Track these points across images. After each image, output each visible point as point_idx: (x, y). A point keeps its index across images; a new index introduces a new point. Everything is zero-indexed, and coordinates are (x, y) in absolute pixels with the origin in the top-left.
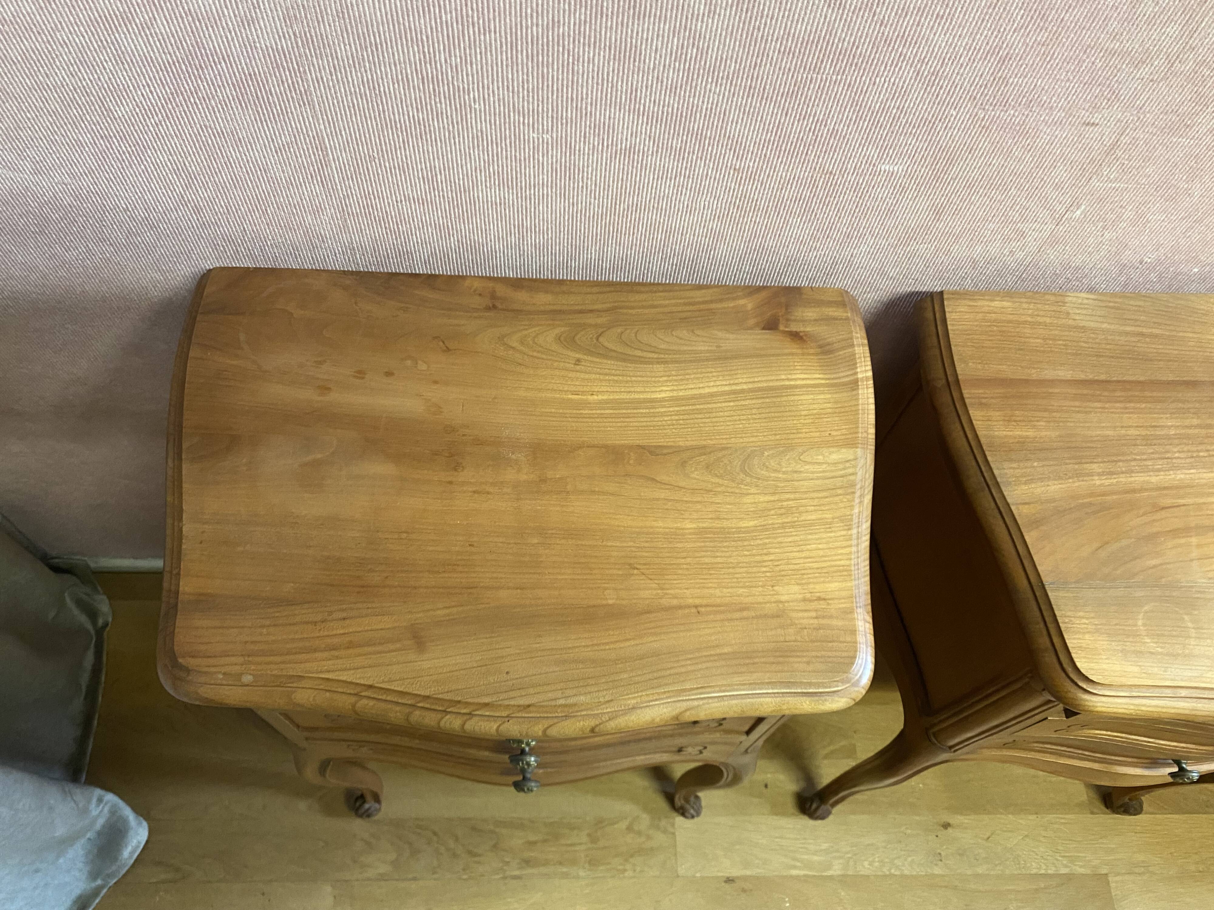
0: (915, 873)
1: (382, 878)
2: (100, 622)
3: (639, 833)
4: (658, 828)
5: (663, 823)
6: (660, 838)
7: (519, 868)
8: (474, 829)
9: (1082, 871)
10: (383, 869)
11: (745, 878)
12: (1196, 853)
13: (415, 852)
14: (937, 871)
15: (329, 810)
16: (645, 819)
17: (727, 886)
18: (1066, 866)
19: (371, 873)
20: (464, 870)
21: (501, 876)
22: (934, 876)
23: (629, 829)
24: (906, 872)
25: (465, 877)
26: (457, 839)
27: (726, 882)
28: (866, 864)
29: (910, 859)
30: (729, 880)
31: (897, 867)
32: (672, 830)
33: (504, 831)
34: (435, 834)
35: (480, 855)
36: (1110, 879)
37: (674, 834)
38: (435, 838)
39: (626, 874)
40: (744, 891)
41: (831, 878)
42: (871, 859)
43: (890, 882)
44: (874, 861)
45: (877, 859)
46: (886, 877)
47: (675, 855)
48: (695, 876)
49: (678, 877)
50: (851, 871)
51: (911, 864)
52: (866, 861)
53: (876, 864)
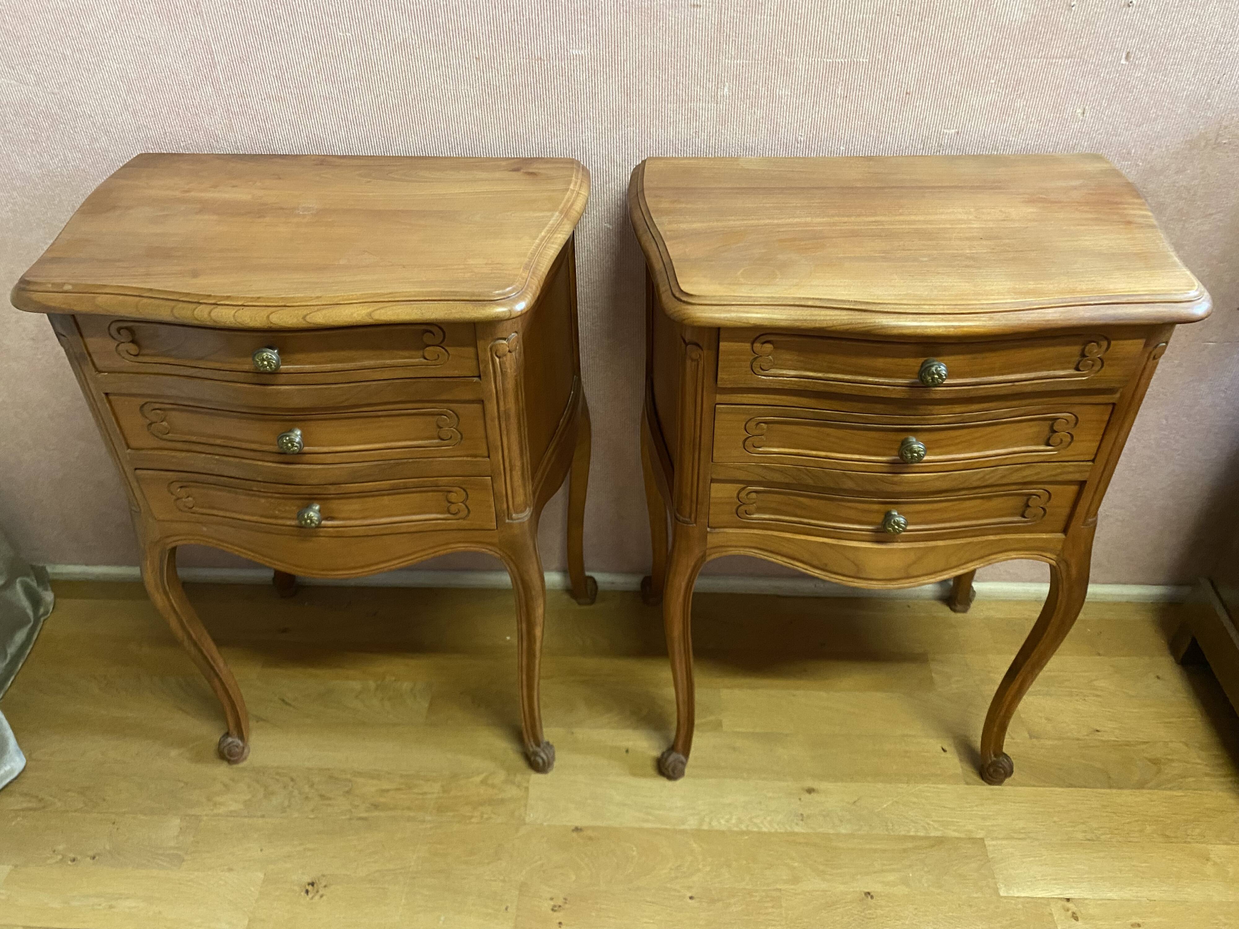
0: (773, 831)
1: (232, 814)
2: (42, 610)
3: (493, 786)
4: (513, 783)
5: (518, 778)
6: (512, 792)
7: (367, 811)
8: (331, 777)
9: (956, 834)
10: (234, 807)
11: (594, 828)
12: (1083, 823)
13: (269, 794)
14: (797, 829)
15: (198, 758)
16: (502, 775)
17: (575, 834)
18: (937, 830)
19: (222, 810)
20: (313, 811)
21: (348, 816)
22: (792, 834)
23: (484, 782)
24: (765, 830)
25: (312, 816)
26: (312, 786)
27: (573, 831)
28: (723, 822)
29: (769, 818)
30: (577, 829)
31: (756, 824)
32: (525, 785)
33: (360, 780)
34: (292, 780)
35: (330, 799)
36: (986, 842)
37: (527, 789)
38: (292, 784)
39: (473, 820)
40: (590, 838)
41: (684, 832)
42: (727, 817)
43: (746, 837)
44: (731, 819)
45: (734, 817)
46: (743, 833)
47: (525, 806)
48: (542, 824)
49: (525, 824)
50: (705, 827)
51: (770, 823)
52: (722, 818)
53: (734, 821)
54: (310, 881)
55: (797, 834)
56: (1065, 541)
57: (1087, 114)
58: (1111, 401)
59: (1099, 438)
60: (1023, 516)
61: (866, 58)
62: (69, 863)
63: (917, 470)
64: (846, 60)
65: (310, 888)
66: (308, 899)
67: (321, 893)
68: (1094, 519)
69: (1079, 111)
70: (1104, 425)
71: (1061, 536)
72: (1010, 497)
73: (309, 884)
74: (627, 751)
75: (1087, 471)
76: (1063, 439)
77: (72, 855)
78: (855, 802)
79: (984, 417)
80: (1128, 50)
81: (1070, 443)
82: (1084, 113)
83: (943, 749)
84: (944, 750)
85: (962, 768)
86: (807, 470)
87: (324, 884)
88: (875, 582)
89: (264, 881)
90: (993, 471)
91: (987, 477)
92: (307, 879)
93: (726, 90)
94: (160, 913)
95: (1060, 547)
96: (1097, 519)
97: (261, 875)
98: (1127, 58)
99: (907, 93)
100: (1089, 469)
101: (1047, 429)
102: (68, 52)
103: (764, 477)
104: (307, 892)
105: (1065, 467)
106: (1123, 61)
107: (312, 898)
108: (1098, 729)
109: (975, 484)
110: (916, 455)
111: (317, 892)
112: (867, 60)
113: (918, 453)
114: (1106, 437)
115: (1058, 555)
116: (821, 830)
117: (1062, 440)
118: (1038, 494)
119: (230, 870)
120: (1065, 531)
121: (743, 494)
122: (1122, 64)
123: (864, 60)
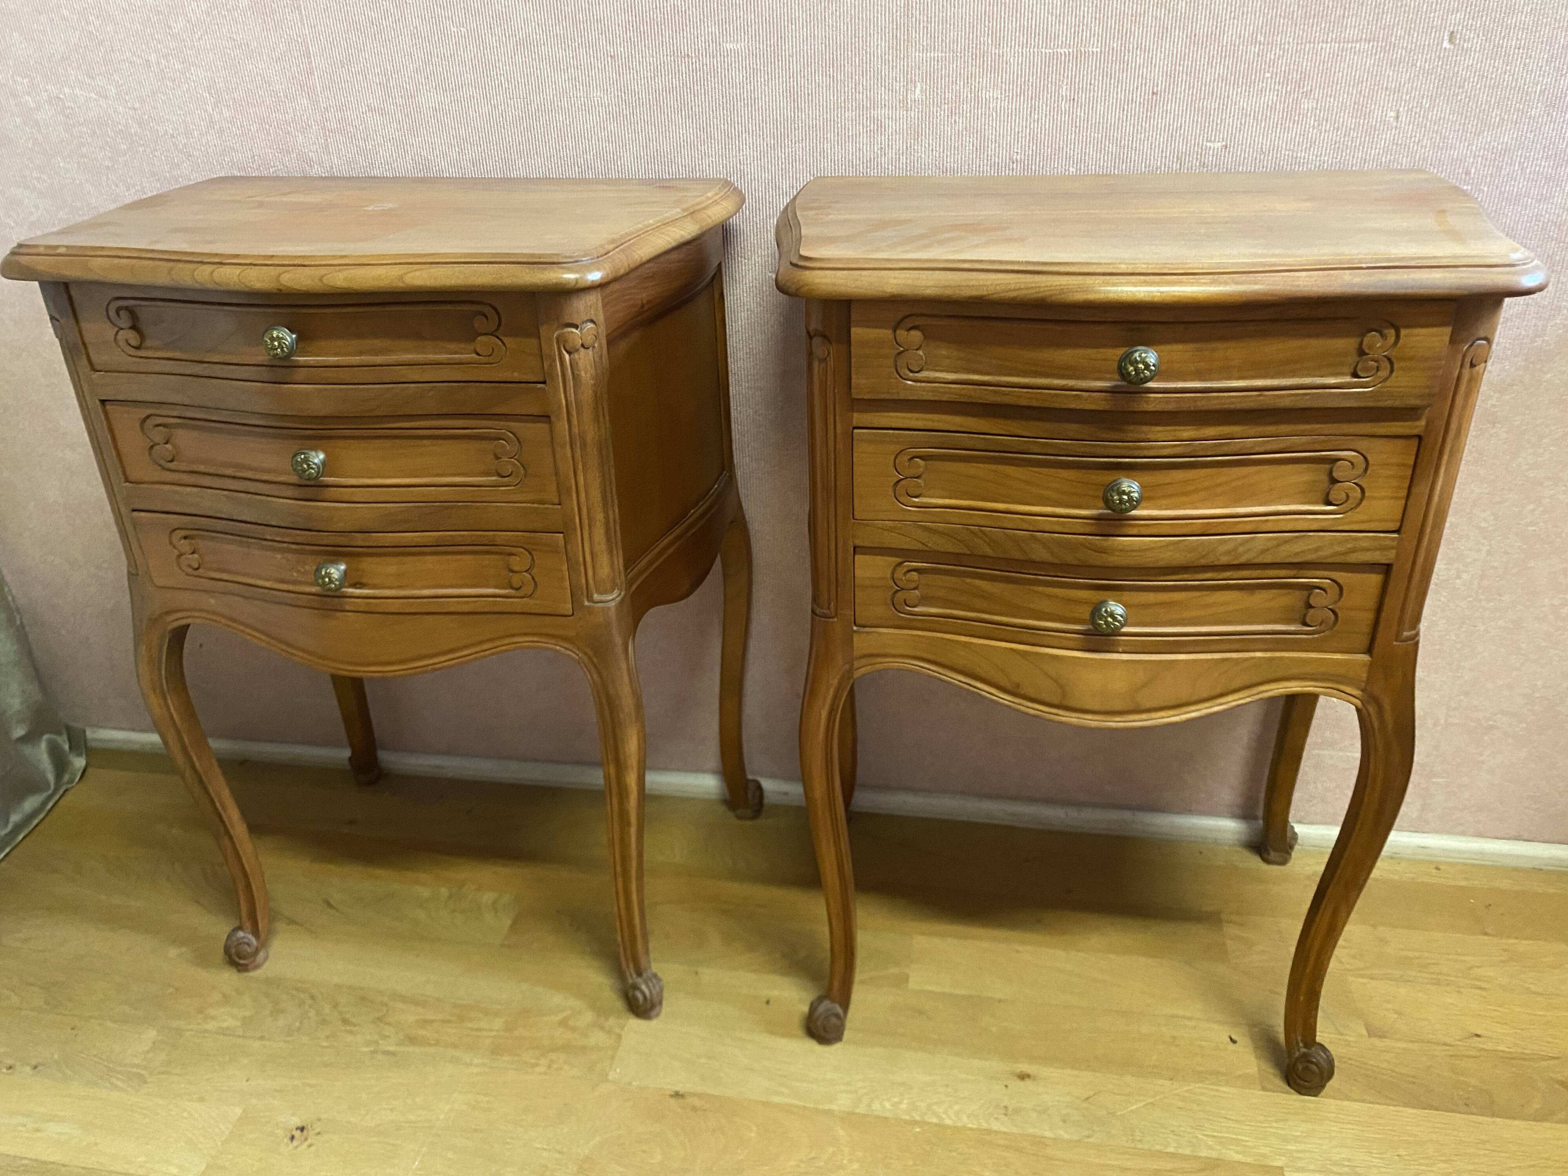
0: (960, 1124)
1: (224, 1032)
2: (67, 776)
3: (574, 1029)
4: (602, 1028)
5: (611, 1021)
6: (598, 1038)
7: (397, 1045)
8: (363, 999)
9: (1239, 1157)
10: (230, 1023)
11: (700, 1096)
13: (277, 1012)
14: (995, 1126)
15: (202, 960)
16: (588, 1017)
17: (672, 1101)
18: (1210, 1148)
19: (211, 1026)
20: (328, 1037)
21: (372, 1049)
22: (989, 1132)
23: (563, 1023)
24: (948, 1122)
25: (325, 1044)
26: (336, 1006)
27: (671, 1096)
28: (888, 1105)
29: (956, 1108)
30: (677, 1095)
31: (936, 1114)
32: (618, 1031)
33: (399, 1005)
34: (312, 997)
35: (355, 1025)
36: (1286, 1174)
37: (619, 1037)
38: (310, 1002)
39: (537, 1069)
40: (694, 1109)
41: (829, 1113)
42: (896, 1100)
43: (918, 1130)
44: (901, 1102)
45: (905, 1101)
46: (915, 1123)
47: (613, 1058)
48: (630, 1084)
49: (607, 1081)
50: (862, 1109)
51: (957, 1113)
52: (888, 1100)
53: (903, 1106)
54: (300, 1125)
55: (997, 1132)
56: (1371, 665)
57: (1403, 118)
58: (1415, 432)
59: (1404, 493)
60: (1305, 624)
61: (1097, 47)
62: (4, 1070)
63: (1135, 531)
64: (1071, 50)
65: (297, 1134)
66: (291, 1147)
67: (309, 1141)
68: (1413, 632)
69: (1393, 114)
70: (1410, 472)
71: (1365, 658)
72: (1283, 591)
73: (297, 1129)
74: (768, 1002)
75: (1392, 548)
76: (1350, 495)
77: (10, 1062)
78: (1088, 1098)
79: (1225, 450)
80: (1451, 29)
81: (1361, 500)
82: (1397, 117)
83: (1231, 1039)
84: (1233, 1041)
85: (1259, 1066)
86: (981, 531)
87: (317, 1130)
88: (1090, 717)
89: (240, 1119)
90: (1248, 540)
91: (1241, 549)
92: (296, 1121)
93: (918, 92)
94: (96, 1144)
95: (1364, 676)
96: (1417, 634)
97: (238, 1111)
98: (1451, 41)
99: (1153, 93)
100: (1395, 543)
101: (1324, 478)
102: (153, 58)
103: (924, 544)
104: (292, 1138)
105: (1356, 539)
106: (1446, 44)
107: (296, 1147)
108: (1479, 1033)
109: (1224, 560)
110: (1125, 497)
111: (306, 1139)
112: (1099, 50)
113: (1128, 494)
114: (1415, 490)
115: (1363, 691)
116: (1031, 1131)
117: (1348, 496)
118: (1321, 585)
119: (201, 1099)
120: (1369, 651)
121: (899, 574)
122: (1445, 49)
123: (1095, 50)
